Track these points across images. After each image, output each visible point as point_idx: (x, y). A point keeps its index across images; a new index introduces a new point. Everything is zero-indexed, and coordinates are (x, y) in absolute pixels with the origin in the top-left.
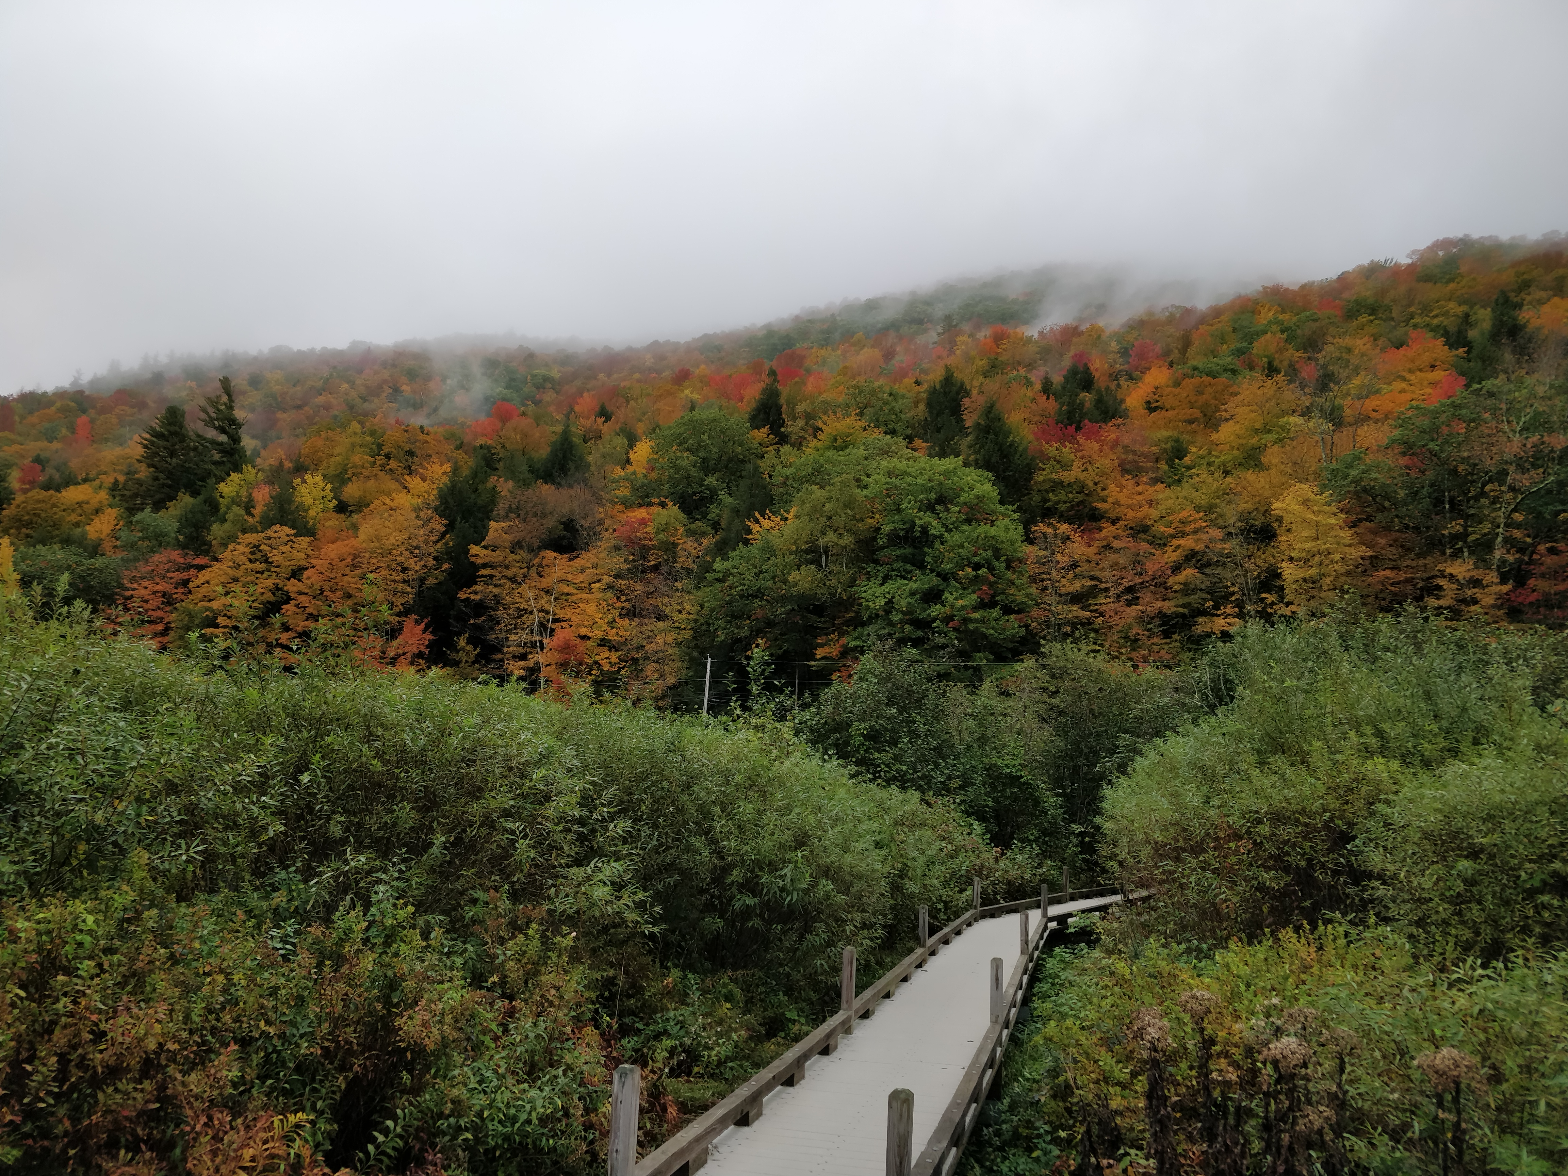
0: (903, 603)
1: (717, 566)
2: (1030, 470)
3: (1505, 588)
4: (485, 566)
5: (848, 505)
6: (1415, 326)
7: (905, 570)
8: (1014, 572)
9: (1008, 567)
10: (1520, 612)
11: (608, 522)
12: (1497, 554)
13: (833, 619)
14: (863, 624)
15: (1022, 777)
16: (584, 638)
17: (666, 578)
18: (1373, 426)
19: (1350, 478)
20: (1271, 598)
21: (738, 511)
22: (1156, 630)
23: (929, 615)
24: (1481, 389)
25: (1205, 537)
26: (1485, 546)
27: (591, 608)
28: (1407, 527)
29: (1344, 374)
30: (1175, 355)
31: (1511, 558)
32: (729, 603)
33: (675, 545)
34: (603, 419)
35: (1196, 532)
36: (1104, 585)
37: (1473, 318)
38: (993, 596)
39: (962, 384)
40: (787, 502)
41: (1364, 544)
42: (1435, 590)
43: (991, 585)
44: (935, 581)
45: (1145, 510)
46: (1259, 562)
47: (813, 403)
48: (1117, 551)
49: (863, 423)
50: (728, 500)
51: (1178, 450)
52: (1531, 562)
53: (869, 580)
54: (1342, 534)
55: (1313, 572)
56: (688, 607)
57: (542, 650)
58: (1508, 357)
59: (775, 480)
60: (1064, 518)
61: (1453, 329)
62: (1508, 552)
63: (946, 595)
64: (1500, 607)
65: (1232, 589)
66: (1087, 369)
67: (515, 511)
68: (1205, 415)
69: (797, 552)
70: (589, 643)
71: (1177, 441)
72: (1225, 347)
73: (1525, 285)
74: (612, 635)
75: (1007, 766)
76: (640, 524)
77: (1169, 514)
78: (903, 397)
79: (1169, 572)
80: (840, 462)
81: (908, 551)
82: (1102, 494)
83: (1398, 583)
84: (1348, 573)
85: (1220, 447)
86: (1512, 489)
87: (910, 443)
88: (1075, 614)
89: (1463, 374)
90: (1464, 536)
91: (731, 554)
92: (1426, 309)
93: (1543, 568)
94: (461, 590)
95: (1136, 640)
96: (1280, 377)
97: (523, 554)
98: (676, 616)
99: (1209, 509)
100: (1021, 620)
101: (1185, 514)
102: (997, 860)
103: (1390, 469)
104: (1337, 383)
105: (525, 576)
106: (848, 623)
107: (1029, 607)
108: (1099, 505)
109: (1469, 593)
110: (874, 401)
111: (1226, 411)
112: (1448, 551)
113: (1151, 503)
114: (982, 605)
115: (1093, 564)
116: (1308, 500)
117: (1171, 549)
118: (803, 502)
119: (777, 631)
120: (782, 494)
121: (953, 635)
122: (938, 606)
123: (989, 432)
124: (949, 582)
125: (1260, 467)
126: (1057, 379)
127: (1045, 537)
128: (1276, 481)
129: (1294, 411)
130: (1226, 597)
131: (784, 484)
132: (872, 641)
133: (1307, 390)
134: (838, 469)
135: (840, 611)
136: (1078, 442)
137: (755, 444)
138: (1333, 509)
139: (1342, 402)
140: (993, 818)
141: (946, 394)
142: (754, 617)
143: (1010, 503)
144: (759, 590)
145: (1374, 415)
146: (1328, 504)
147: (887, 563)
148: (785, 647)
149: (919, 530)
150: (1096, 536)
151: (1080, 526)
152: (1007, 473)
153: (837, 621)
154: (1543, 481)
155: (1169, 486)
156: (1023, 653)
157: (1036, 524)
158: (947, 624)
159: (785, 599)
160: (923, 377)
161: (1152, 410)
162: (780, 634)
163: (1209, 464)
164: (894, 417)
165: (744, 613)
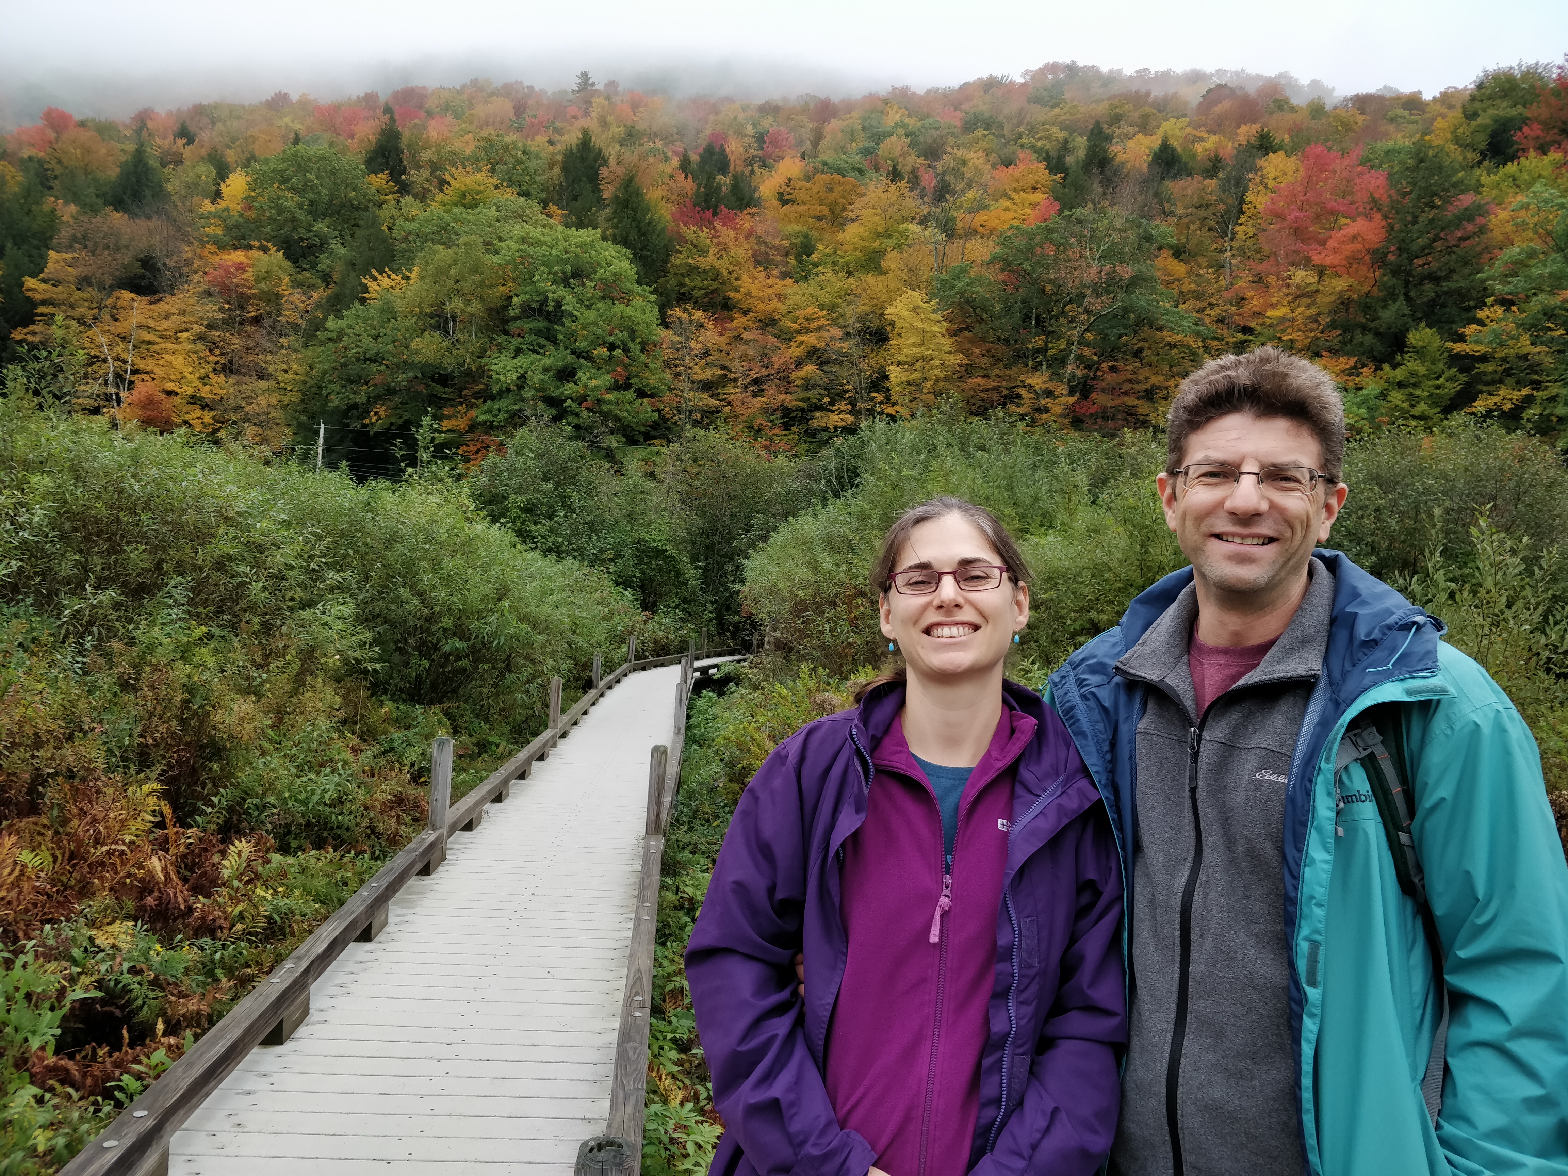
0: (536, 378)
1: (331, 323)
2: (668, 252)
3: (1072, 400)
4: (44, 303)
5: (475, 270)
6: (1022, 146)
7: (538, 344)
8: (648, 355)
9: (643, 350)
10: (1082, 421)
11: (197, 263)
12: (1070, 369)
13: (461, 390)
14: (493, 398)
15: (667, 551)
16: (169, 393)
17: (269, 333)
18: (980, 241)
19: (956, 289)
20: (879, 397)
21: (354, 264)
22: (778, 422)
23: (562, 393)
24: (1071, 216)
25: (826, 335)
26: (1062, 361)
27: (178, 361)
28: (999, 339)
29: (959, 186)
30: (807, 146)
31: (1079, 373)
32: (344, 366)
33: (278, 296)
34: (184, 141)
35: (819, 329)
36: (732, 376)
37: (1070, 145)
38: (628, 379)
39: (600, 151)
40: (409, 262)
41: (962, 353)
42: (1013, 398)
43: (626, 367)
44: (570, 358)
45: (774, 303)
46: (872, 362)
47: (438, 152)
48: (747, 342)
49: (495, 181)
50: (342, 251)
51: (806, 246)
52: (1095, 378)
53: (500, 351)
54: (942, 341)
55: (916, 375)
56: (295, 367)
57: (119, 405)
58: (1097, 188)
59: (395, 233)
60: (698, 305)
61: (1054, 154)
62: (1078, 367)
63: (579, 374)
64: (1065, 416)
65: (847, 387)
66: (723, 151)
67: (81, 241)
68: (833, 213)
69: (422, 315)
70: (177, 400)
71: (806, 236)
72: (854, 144)
73: (1116, 119)
74: (205, 392)
75: (654, 541)
76: (237, 269)
77: (796, 310)
78: (537, 157)
79: (793, 367)
80: (469, 221)
81: (542, 324)
82: (736, 283)
83: (988, 390)
84: (946, 378)
85: (845, 247)
86: (1087, 311)
87: (544, 208)
88: (705, 402)
89: (1057, 199)
90: (1046, 350)
91: (345, 312)
92: (1032, 130)
93: (1104, 384)
94: (15, 328)
95: (759, 431)
96: (903, 184)
97: (91, 292)
98: (281, 376)
99: (832, 308)
100: (653, 405)
101: (809, 311)
102: (646, 621)
103: (990, 283)
104: (953, 196)
105: (95, 318)
106: (477, 395)
107: (662, 391)
108: (732, 295)
109: (1043, 402)
110: (507, 158)
111: (852, 211)
112: (1030, 364)
113: (779, 297)
114: (616, 387)
115: (724, 354)
116: (918, 307)
117: (795, 345)
118: (427, 262)
119: (397, 399)
120: (404, 251)
121: (585, 414)
122: (571, 385)
123: (627, 207)
124: (582, 361)
125: (880, 271)
126: (694, 158)
127: (681, 322)
128: (892, 286)
129: (913, 219)
130: (841, 395)
131: (406, 239)
132: (502, 416)
133: (926, 199)
134: (467, 229)
135: (468, 382)
136: (714, 228)
137: (373, 190)
138: (938, 317)
139: (955, 215)
140: (640, 587)
141: (583, 159)
142: (371, 382)
143: (647, 284)
144: (377, 354)
145: (981, 230)
146: (934, 312)
147: (519, 335)
148: (406, 416)
149: (552, 303)
150: (728, 325)
151: (714, 314)
152: (644, 252)
153: (464, 393)
154: (1111, 306)
155: (797, 282)
156: (654, 438)
157: (672, 308)
158: (580, 404)
159: (407, 365)
160: (557, 137)
161: (784, 202)
162: (402, 403)
163: (834, 263)
164: (528, 178)
165: (360, 377)
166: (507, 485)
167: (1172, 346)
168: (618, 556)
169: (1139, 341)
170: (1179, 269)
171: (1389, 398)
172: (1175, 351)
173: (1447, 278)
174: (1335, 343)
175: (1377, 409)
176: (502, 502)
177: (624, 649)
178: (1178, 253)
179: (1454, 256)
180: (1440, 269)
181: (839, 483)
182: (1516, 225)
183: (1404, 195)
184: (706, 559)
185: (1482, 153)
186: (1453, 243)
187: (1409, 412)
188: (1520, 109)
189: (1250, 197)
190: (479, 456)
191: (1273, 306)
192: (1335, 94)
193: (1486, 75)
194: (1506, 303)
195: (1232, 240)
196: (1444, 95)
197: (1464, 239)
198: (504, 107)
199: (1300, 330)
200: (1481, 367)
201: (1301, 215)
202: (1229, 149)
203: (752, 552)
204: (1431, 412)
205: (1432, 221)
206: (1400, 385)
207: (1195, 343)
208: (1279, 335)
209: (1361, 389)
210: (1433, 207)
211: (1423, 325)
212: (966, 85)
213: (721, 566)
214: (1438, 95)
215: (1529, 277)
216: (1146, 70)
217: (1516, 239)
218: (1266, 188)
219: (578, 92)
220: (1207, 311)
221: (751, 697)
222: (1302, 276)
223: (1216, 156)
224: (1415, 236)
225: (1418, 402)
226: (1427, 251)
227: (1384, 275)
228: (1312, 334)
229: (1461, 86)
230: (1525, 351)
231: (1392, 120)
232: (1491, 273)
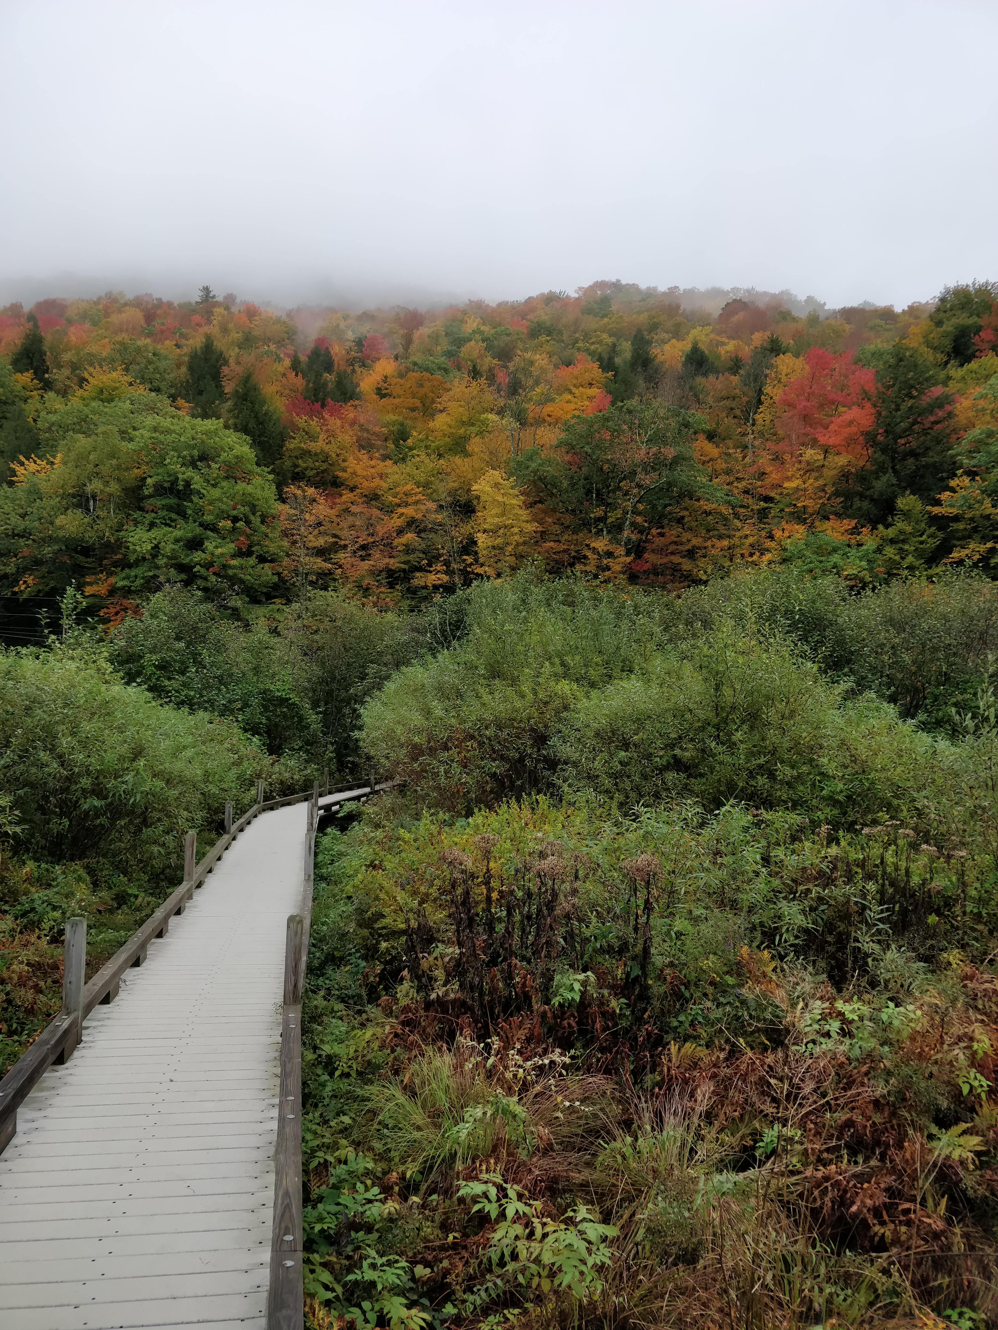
0: (168, 548)
2: (283, 438)
3: (628, 559)
5: (112, 456)
6: (579, 349)
7: (170, 519)
8: (268, 526)
9: (263, 522)
10: (638, 577)
12: (626, 533)
13: (101, 559)
14: (130, 566)
15: (290, 699)
18: (548, 428)
19: (530, 469)
20: (469, 559)
21: (2, 452)
22: (383, 581)
23: (191, 560)
24: (622, 407)
25: (423, 507)
26: (617, 528)
28: (567, 510)
29: (529, 383)
30: (400, 350)
31: (634, 537)
35: (417, 502)
36: (343, 543)
37: (618, 349)
38: (250, 547)
39: (221, 354)
40: (54, 448)
41: (537, 522)
42: (580, 558)
43: (248, 537)
44: (199, 530)
45: (377, 481)
46: (462, 530)
47: (78, 354)
48: (354, 514)
49: (129, 379)
51: (402, 433)
52: (646, 541)
53: (136, 526)
54: (520, 512)
55: (499, 541)
58: (642, 382)
59: (40, 424)
60: (310, 482)
61: (605, 355)
62: (632, 532)
63: (207, 543)
64: (624, 573)
65: (441, 551)
66: (328, 353)
68: (424, 405)
69: (65, 495)
71: (402, 424)
72: (439, 348)
73: (654, 327)
75: (278, 690)
77: (396, 487)
78: (166, 358)
79: (395, 535)
80: (106, 413)
81: (172, 501)
82: (343, 464)
83: (559, 552)
84: (525, 543)
85: (435, 434)
86: (639, 486)
87: (173, 402)
88: (319, 565)
89: (610, 392)
90: (604, 519)
92: (586, 336)
93: (654, 546)
95: (367, 589)
96: (483, 380)
99: (427, 485)
100: (273, 568)
101: (408, 487)
102: (272, 764)
103: (558, 464)
104: (524, 391)
106: (115, 564)
107: (280, 557)
108: (340, 474)
109: (605, 562)
110: (139, 359)
111: (440, 403)
112: (594, 531)
113: (381, 476)
114: (240, 554)
115: (335, 524)
116: (499, 484)
117: (397, 516)
118: (69, 449)
119: (44, 569)
120: (47, 440)
121: (213, 579)
122: (199, 553)
123: (246, 400)
124: (209, 533)
125: (466, 454)
126: (303, 358)
127: (296, 498)
128: (476, 466)
129: (492, 410)
130: (437, 557)
131: (49, 430)
132: (139, 582)
133: (502, 393)
134: (104, 420)
135: (107, 553)
136: (323, 417)
137: (18, 387)
138: (516, 492)
139: (527, 406)
140: (266, 732)
141: (206, 360)
142: (20, 555)
143: (265, 465)
144: (25, 530)
145: (548, 419)
146: (512, 488)
147: (152, 511)
148: (52, 584)
149: (182, 483)
150: (337, 500)
151: (324, 490)
152: (262, 438)
153: (105, 562)
154: (657, 482)
155: (396, 463)
156: (275, 597)
157: (287, 485)
158: (208, 569)
159: (51, 540)
160: (183, 341)
161: (383, 396)
162: (48, 572)
163: (427, 447)
164: (158, 376)
165: (10, 552)
166: (143, 645)
167: (708, 513)
168: (246, 705)
169: (681, 509)
170: (712, 450)
171: (884, 552)
172: (711, 517)
173: (924, 454)
174: (839, 508)
175: (875, 561)
176: (138, 661)
177: (253, 791)
178: (711, 436)
179: (929, 437)
180: (919, 447)
181: (443, 635)
182: (977, 411)
183: (889, 387)
184: (326, 704)
185: (948, 355)
186: (927, 426)
187: (899, 563)
188: (975, 319)
189: (768, 389)
190: (119, 617)
191: (789, 479)
192: (826, 307)
193: (948, 291)
194: (972, 474)
195: (753, 425)
196: (911, 308)
197: (937, 422)
198: (137, 315)
199: (811, 498)
200: (955, 526)
201: (809, 404)
202: (746, 351)
203: (367, 699)
204: (917, 563)
205: (911, 408)
206: (892, 541)
207: (726, 510)
208: (794, 502)
209: (861, 545)
210: (912, 397)
211: (908, 492)
212: (530, 298)
213: (339, 710)
214: (906, 309)
215: (989, 453)
216: (676, 287)
217: (977, 423)
218: (779, 382)
219: (201, 303)
220: (735, 484)
221: (373, 835)
222: (810, 454)
223: (737, 357)
224: (898, 420)
225: (907, 555)
226: (908, 433)
227: (875, 452)
228: (821, 501)
229: (923, 301)
230: (988, 512)
231: (872, 328)
232: (959, 450)
